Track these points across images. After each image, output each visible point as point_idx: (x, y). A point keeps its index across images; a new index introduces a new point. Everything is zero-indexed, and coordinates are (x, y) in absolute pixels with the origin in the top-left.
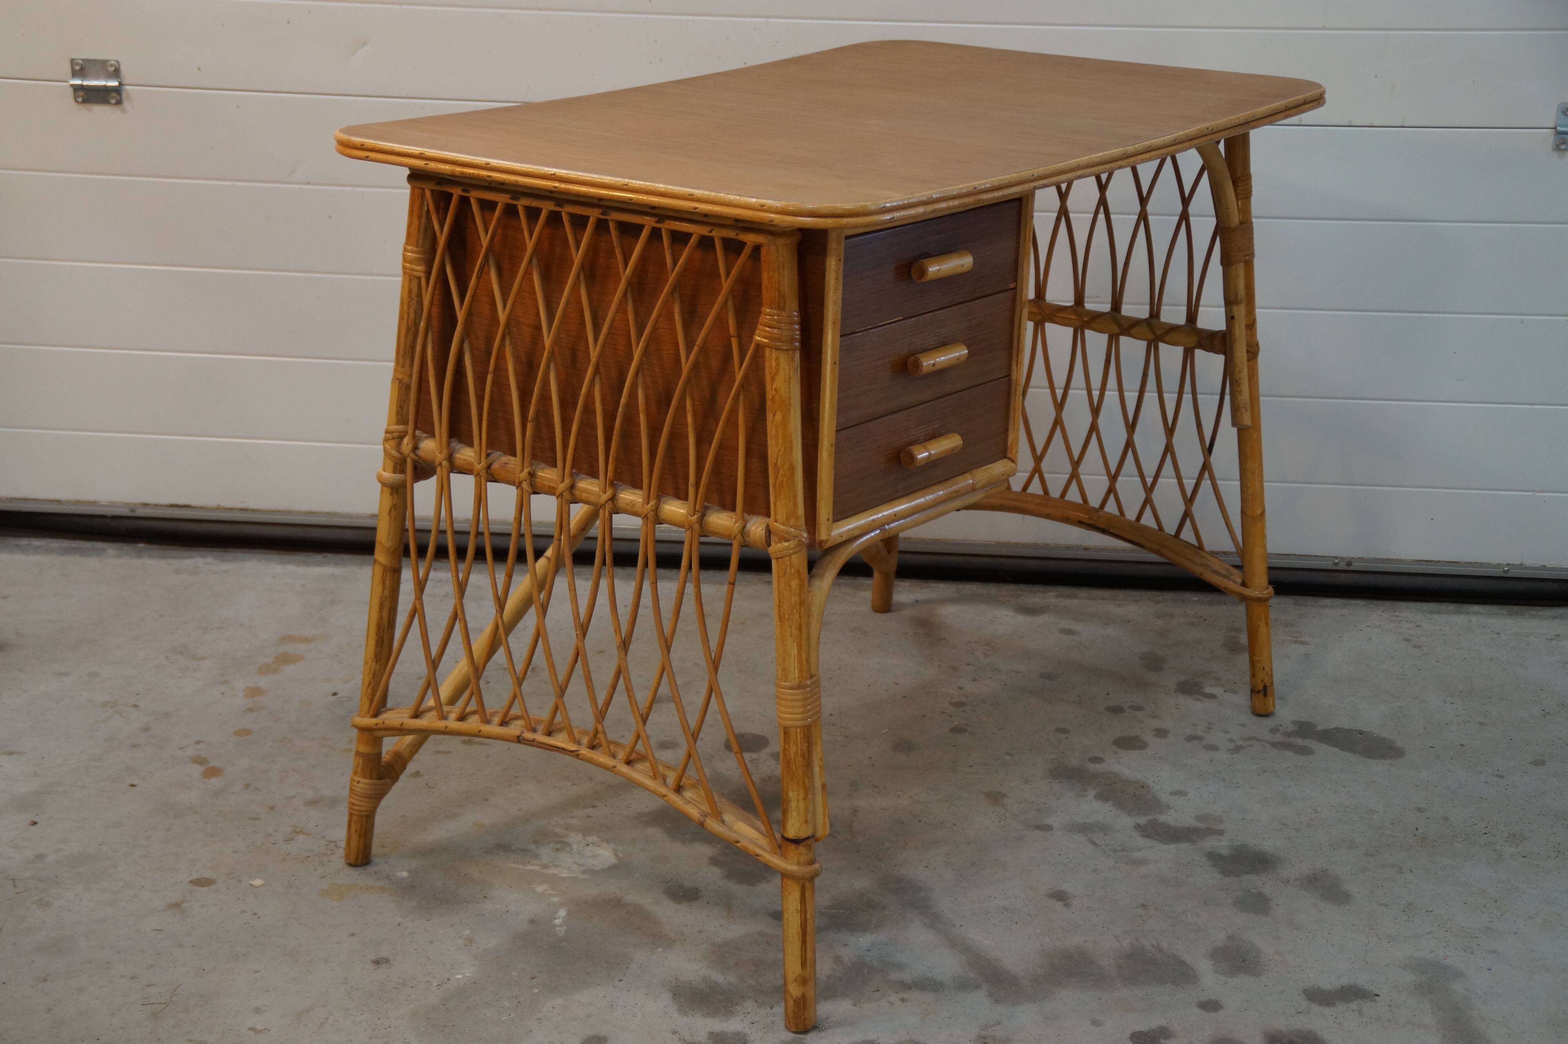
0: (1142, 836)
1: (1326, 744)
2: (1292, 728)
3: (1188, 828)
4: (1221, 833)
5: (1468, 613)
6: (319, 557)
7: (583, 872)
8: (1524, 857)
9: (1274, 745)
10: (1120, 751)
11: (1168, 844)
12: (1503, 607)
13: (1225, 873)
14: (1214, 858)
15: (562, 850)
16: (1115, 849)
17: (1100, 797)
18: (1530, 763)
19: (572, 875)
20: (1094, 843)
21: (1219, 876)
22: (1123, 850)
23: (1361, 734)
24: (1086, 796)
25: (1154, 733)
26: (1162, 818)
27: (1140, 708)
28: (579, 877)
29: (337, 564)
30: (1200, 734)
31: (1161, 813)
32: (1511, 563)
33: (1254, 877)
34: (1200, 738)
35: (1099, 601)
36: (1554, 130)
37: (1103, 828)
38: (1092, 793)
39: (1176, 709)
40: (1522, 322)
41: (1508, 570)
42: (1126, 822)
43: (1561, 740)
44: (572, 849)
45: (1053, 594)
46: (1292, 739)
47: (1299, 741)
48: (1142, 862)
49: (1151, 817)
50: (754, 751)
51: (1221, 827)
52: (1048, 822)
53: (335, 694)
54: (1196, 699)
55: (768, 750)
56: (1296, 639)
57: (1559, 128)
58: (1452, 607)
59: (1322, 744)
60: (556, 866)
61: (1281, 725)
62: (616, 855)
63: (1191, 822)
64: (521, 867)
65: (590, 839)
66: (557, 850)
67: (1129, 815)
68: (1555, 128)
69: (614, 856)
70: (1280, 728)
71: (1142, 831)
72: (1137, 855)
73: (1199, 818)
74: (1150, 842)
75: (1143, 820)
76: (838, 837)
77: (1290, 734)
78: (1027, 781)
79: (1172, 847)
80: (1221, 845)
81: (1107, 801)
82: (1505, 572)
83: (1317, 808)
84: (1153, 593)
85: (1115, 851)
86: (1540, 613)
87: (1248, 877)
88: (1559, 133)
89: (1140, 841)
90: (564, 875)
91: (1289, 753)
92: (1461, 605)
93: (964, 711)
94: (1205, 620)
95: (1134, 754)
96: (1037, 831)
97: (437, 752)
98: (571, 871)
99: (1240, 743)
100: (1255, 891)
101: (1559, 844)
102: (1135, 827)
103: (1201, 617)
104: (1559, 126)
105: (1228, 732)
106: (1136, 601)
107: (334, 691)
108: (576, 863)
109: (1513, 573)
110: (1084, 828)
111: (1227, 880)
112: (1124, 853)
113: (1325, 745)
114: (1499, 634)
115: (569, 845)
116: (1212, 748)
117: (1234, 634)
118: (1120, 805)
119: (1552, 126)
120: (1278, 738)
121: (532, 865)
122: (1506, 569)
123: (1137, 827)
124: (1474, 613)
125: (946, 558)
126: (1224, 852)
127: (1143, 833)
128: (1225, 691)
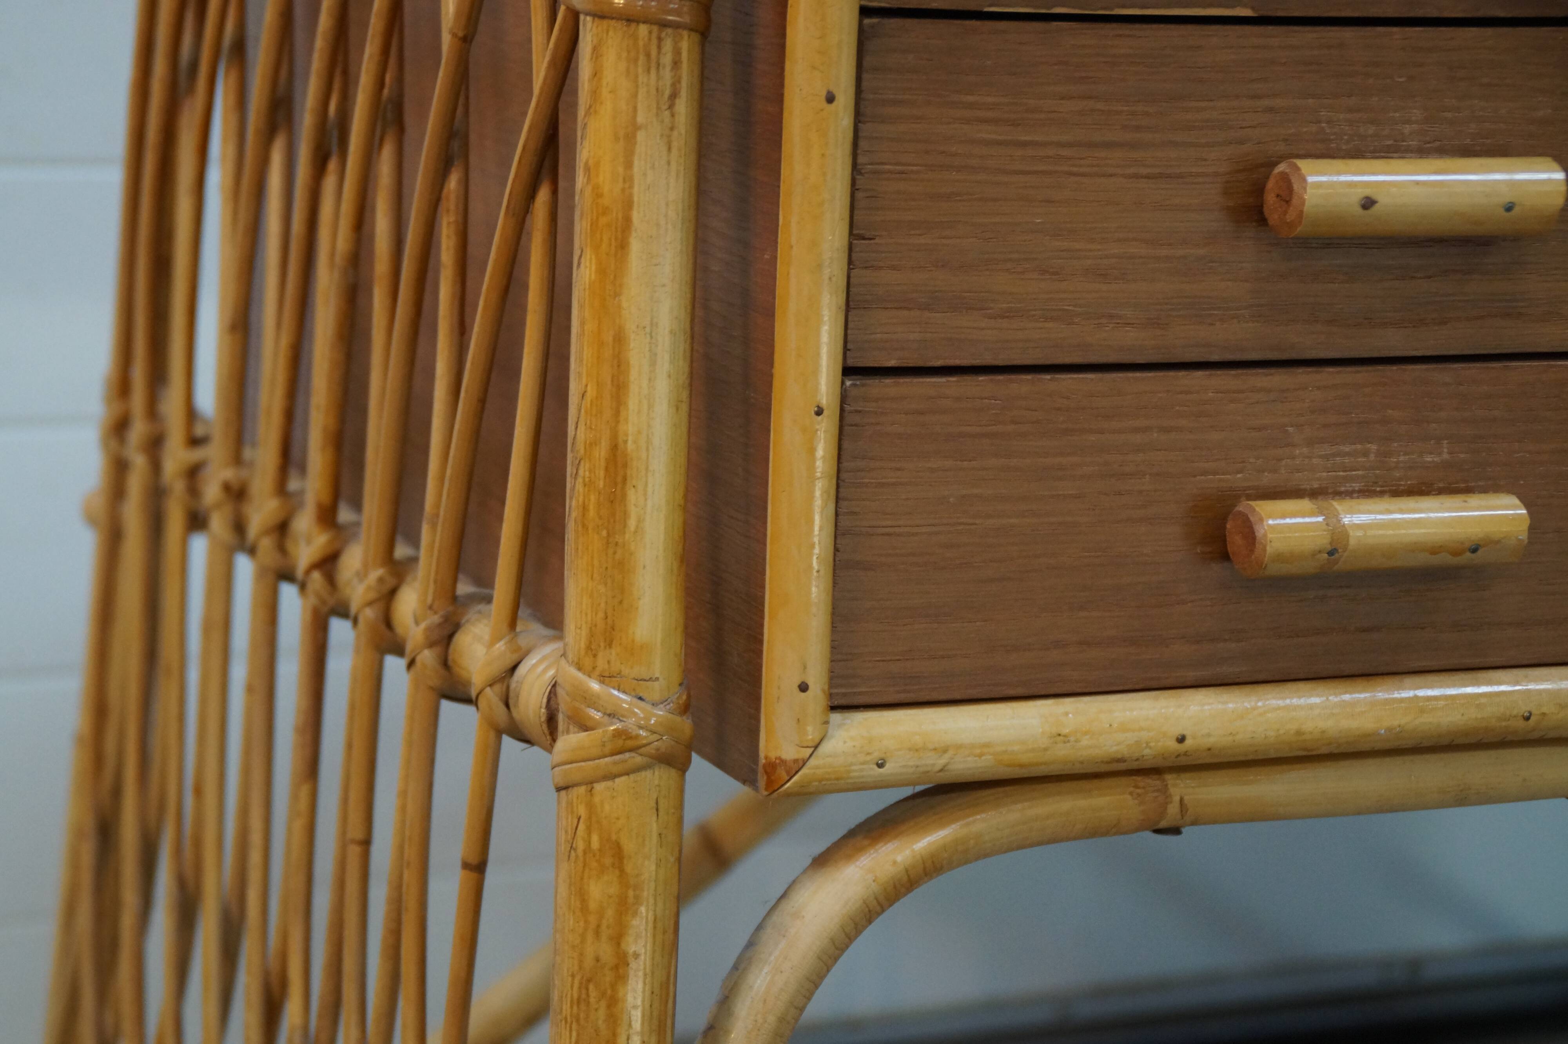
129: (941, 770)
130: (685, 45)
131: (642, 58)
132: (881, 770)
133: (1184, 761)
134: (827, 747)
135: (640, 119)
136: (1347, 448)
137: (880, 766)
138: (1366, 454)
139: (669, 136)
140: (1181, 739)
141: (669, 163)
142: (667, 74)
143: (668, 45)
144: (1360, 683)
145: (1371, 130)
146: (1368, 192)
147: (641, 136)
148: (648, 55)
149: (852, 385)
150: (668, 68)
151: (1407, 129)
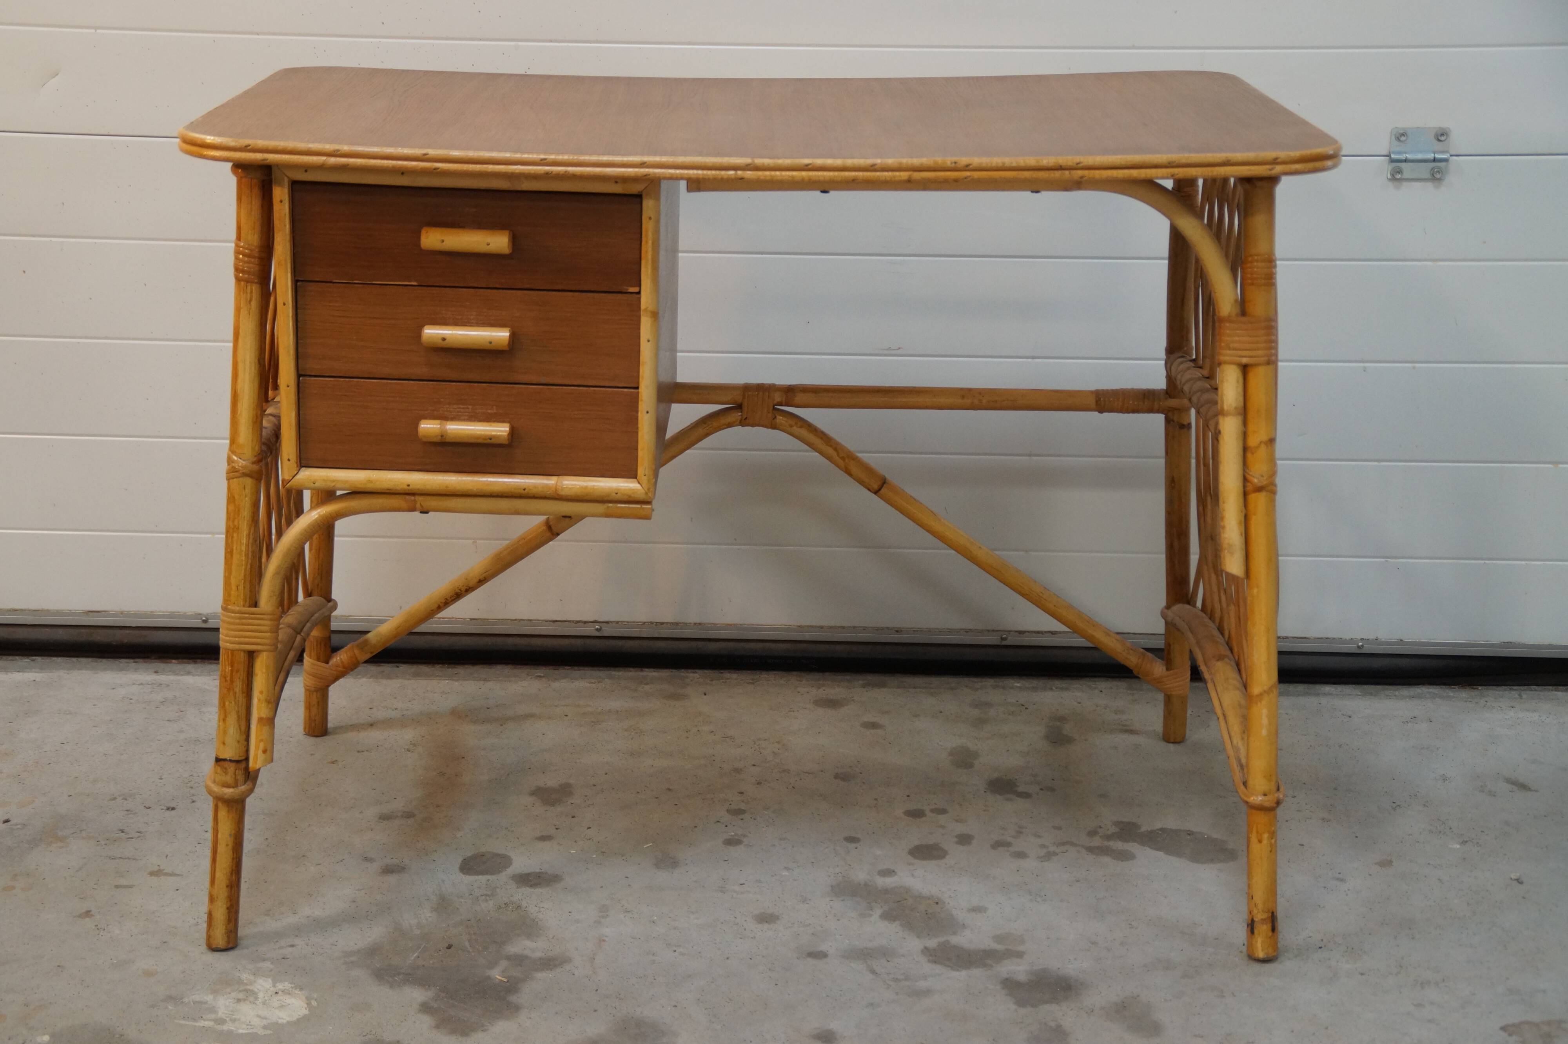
0: (929, 961)
1: (1149, 847)
2: (1113, 829)
3: (984, 951)
4: (1020, 955)
5: (1318, 695)
6: (25, 661)
7: (265, 1027)
8: (1362, 974)
9: (1091, 850)
10: (916, 861)
11: (958, 970)
12: (1357, 686)
13: (1021, 1003)
14: (1010, 985)
15: (244, 1000)
16: (897, 979)
17: (888, 916)
18: (1375, 864)
19: (251, 1031)
20: (873, 972)
21: (1013, 1007)
22: (907, 978)
23: (1189, 834)
24: (871, 915)
25: (956, 840)
26: (955, 940)
27: (943, 811)
28: (259, 1033)
29: (42, 669)
30: (1009, 839)
31: (955, 933)
32: (1365, 638)
33: (1053, 1007)
34: (1009, 844)
35: (910, 690)
36: (1388, 158)
37: (885, 953)
38: (878, 912)
39: (985, 811)
40: (1365, 369)
41: (1362, 646)
42: (913, 944)
43: (1411, 836)
44: (257, 998)
45: (861, 682)
46: (1112, 843)
47: (1118, 845)
48: (927, 992)
49: (942, 939)
50: (492, 874)
51: (1021, 948)
52: (823, 947)
53: (6, 821)
54: (1008, 800)
55: (510, 871)
56: (1125, 728)
57: (1393, 156)
58: (1301, 687)
59: (1145, 848)
60: (234, 1021)
61: (1100, 827)
62: (309, 1004)
63: (988, 943)
64: (191, 1023)
65: (280, 986)
66: (239, 1000)
67: (918, 937)
68: (1389, 156)
69: (306, 1006)
70: (1099, 830)
71: (931, 955)
72: (922, 984)
73: (998, 939)
74: (938, 969)
75: (932, 943)
76: (576, 973)
77: (1108, 838)
78: (804, 900)
79: (964, 973)
80: (1019, 970)
81: (894, 921)
82: (1359, 647)
83: (1133, 923)
84: (971, 679)
85: (896, 980)
86: (1397, 693)
87: (1047, 1007)
88: (1393, 161)
89: (928, 967)
90: (241, 1031)
91: (1106, 859)
92: (1311, 686)
93: (742, 819)
94: (1026, 708)
95: (932, 864)
96: (809, 959)
97: (117, 887)
98: (251, 1025)
99: (1052, 849)
100: (1053, 1024)
101: (1402, 958)
102: (922, 951)
103: (1022, 705)
104: (1394, 153)
105: (1040, 837)
106: (952, 689)
107: (6, 818)
108: (258, 1016)
109: (1368, 649)
110: (863, 955)
111: (1023, 1011)
112: (907, 983)
113: (1148, 849)
114: (1350, 717)
115: (254, 994)
116: (1021, 855)
117: (1058, 723)
118: (909, 925)
119: (1385, 152)
120: (1097, 841)
121: (205, 1020)
122: (1360, 644)
123: (926, 951)
124: (1325, 694)
125: (742, 644)
126: (1022, 977)
127: (931, 958)
128: (1042, 789)
129: (333, 487)
130: (254, 288)
131: (242, 290)
132: (314, 485)
133: (410, 492)
134: (297, 477)
135: (242, 306)
136: (461, 406)
137: (314, 484)
138: (468, 409)
139: (249, 311)
140: (409, 485)
141: (249, 318)
142: (249, 295)
143: (249, 288)
144: (471, 474)
145: (460, 317)
146: (444, 336)
147: (242, 310)
148: (244, 290)
149: (302, 379)
150: (249, 293)
151: (472, 317)
